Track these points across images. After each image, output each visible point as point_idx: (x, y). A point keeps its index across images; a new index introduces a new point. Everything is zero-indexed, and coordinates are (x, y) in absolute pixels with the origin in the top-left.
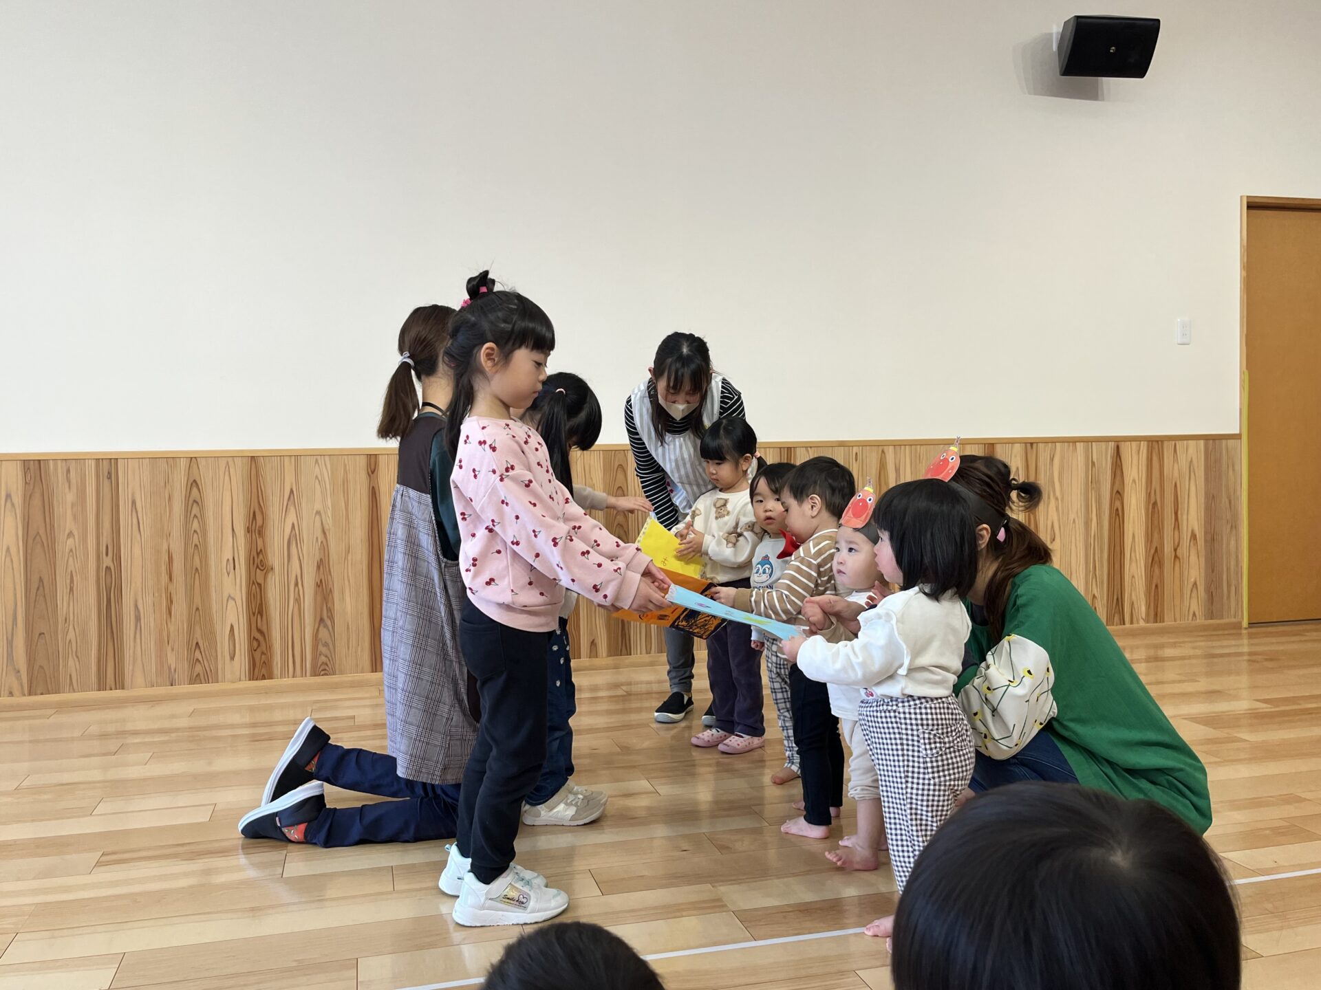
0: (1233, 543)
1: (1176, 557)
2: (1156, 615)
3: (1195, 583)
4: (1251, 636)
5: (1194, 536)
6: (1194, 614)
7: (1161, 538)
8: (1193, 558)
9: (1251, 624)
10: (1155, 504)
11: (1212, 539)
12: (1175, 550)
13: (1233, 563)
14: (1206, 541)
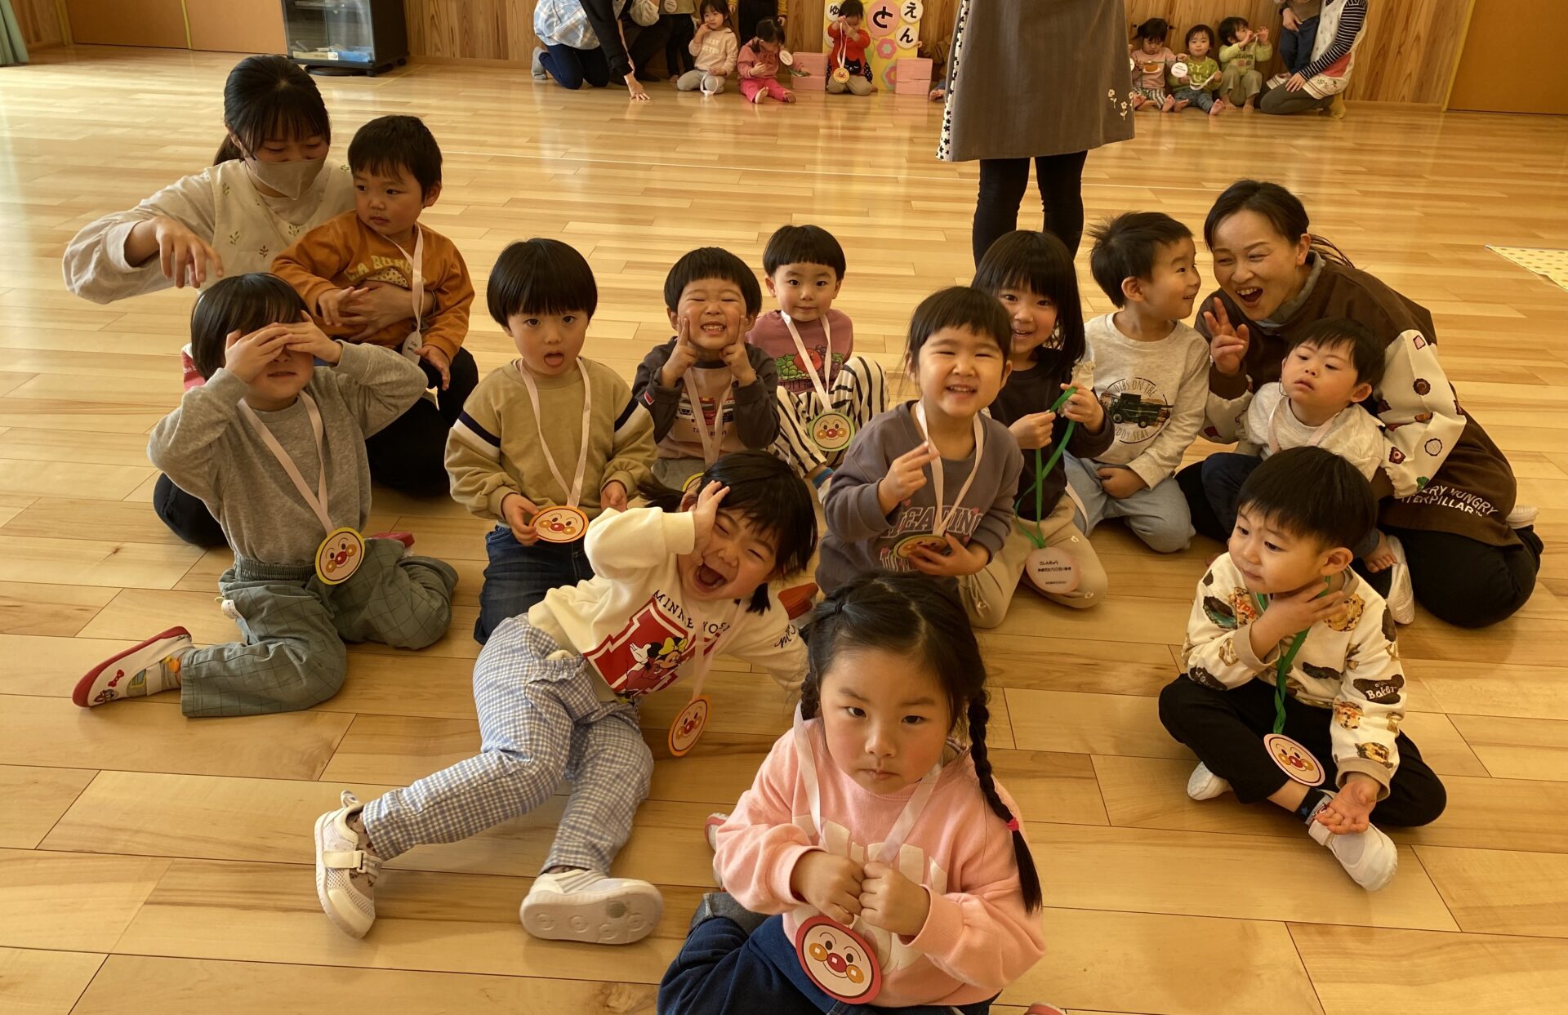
0: (1450, 47)
1: (1399, 52)
2: (1371, 95)
3: (1410, 74)
4: (1446, 117)
5: (1418, 38)
6: (1404, 98)
7: (1390, 39)
8: (1414, 53)
9: (1449, 110)
10: (1391, 10)
11: (1433, 41)
12: (1400, 47)
13: (1447, 61)
14: (1428, 43)
